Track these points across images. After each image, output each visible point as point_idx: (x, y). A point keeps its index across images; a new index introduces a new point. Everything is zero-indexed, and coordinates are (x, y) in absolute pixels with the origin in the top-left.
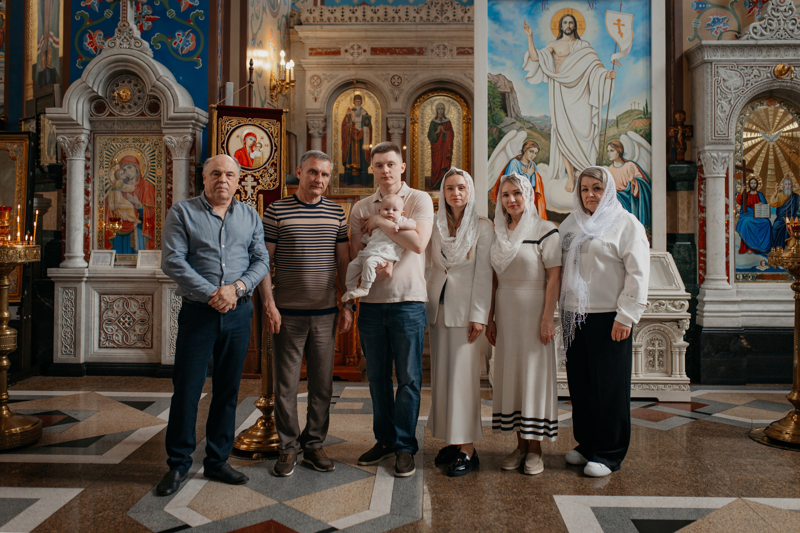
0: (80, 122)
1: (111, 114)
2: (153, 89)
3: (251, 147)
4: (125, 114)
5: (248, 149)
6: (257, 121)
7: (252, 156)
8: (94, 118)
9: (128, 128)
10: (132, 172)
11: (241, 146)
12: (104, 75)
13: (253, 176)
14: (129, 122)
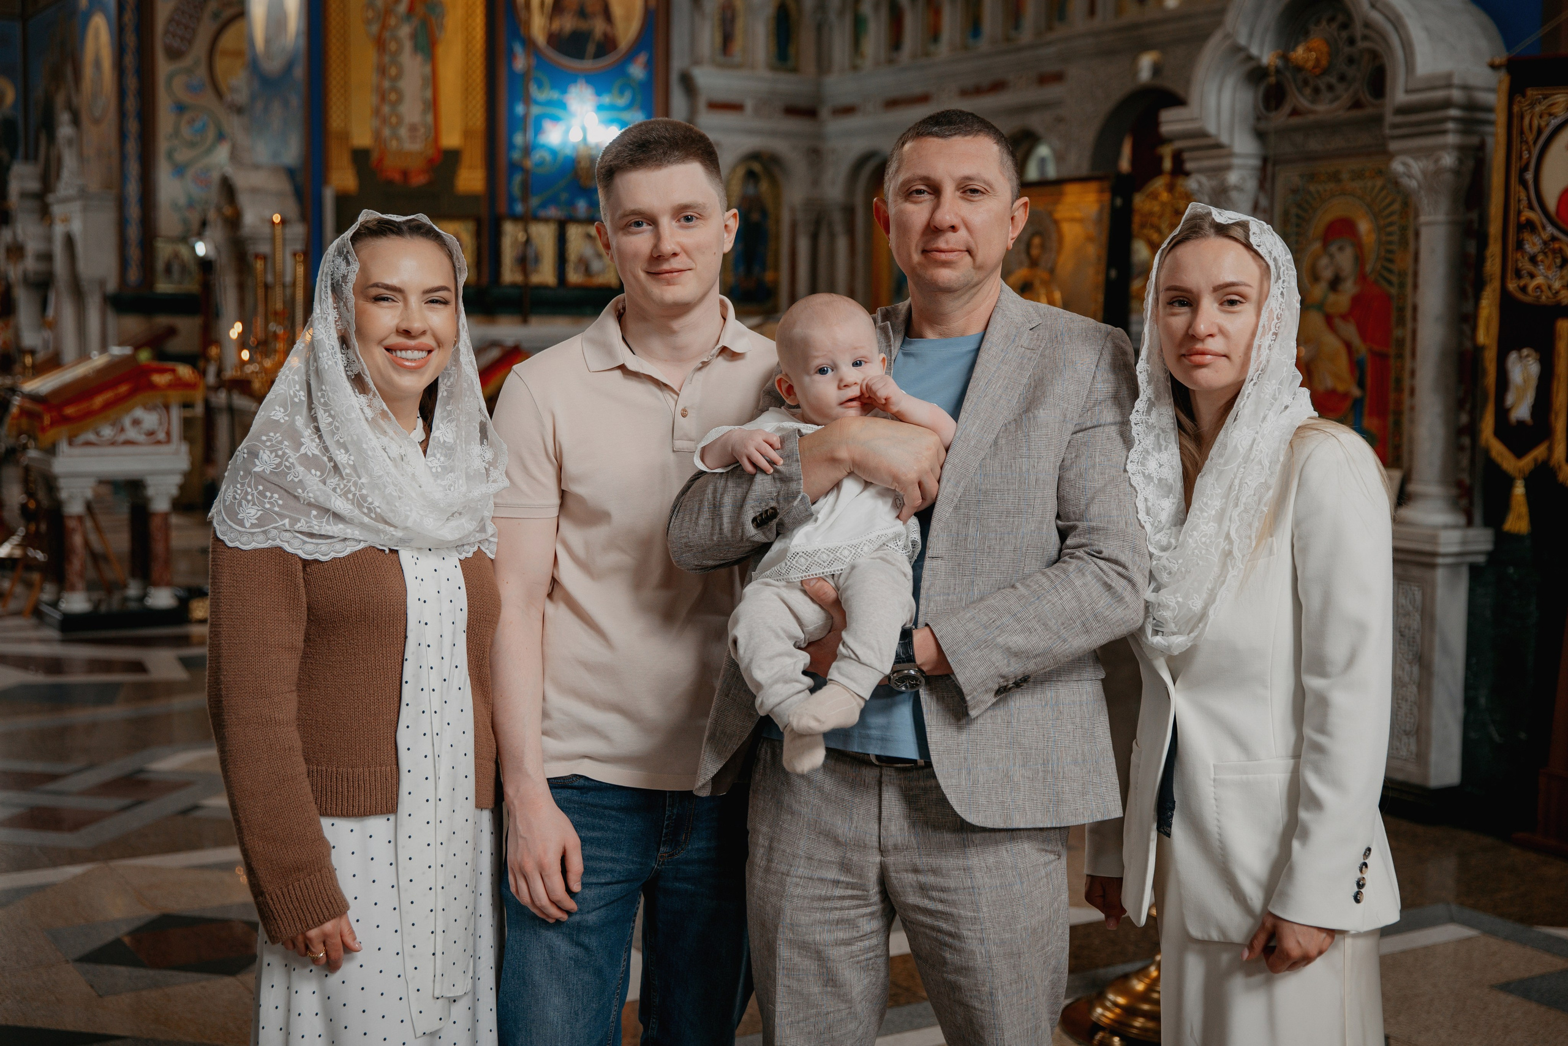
0: (1224, 139)
1: (1295, 112)
2: (1367, 32)
4: (1324, 109)
8: (1263, 125)
10: (1345, 259)
14: (1330, 128)
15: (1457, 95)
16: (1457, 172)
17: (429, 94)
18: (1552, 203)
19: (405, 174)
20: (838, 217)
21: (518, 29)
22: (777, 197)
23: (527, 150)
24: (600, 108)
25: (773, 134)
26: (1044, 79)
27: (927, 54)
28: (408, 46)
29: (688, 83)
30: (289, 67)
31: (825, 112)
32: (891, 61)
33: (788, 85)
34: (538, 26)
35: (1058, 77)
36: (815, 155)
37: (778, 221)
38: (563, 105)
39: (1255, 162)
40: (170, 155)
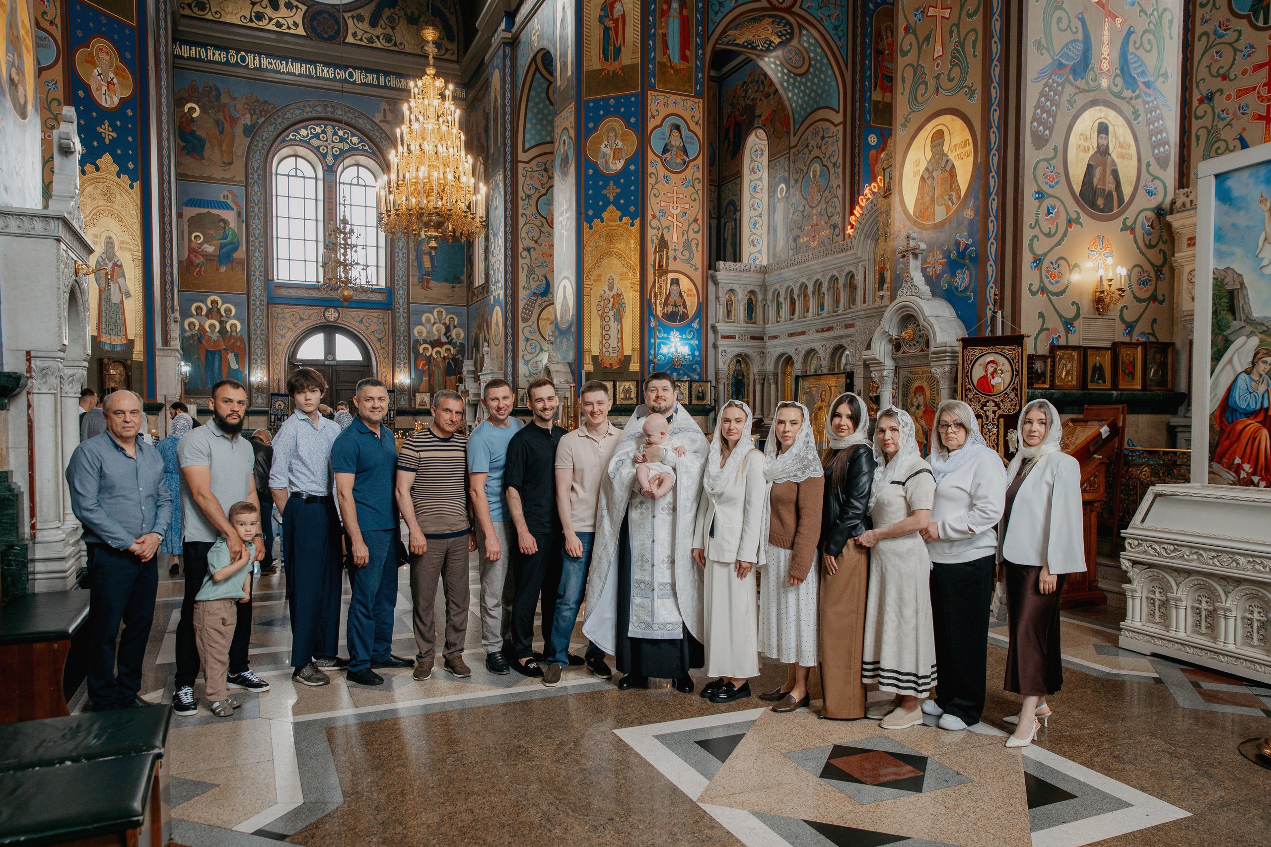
0: (882, 361)
2: (924, 329)
3: (992, 374)
4: (913, 351)
5: (989, 375)
6: (998, 349)
7: (993, 382)
8: (894, 356)
9: (917, 362)
10: (921, 399)
11: (983, 374)
12: (896, 320)
13: (994, 401)
14: (916, 357)
15: (948, 349)
16: (950, 372)
17: (619, 336)
18: (975, 384)
19: (611, 364)
20: (771, 377)
21: (652, 313)
22: (748, 370)
23: (655, 356)
24: (682, 339)
25: (746, 347)
26: (847, 327)
27: (804, 317)
28: (612, 318)
29: (714, 328)
30: (570, 327)
31: (766, 338)
32: (791, 319)
33: (751, 328)
34: (659, 311)
35: (852, 326)
36: (762, 354)
37: (749, 379)
38: (668, 338)
39: (893, 368)
40: (523, 358)
